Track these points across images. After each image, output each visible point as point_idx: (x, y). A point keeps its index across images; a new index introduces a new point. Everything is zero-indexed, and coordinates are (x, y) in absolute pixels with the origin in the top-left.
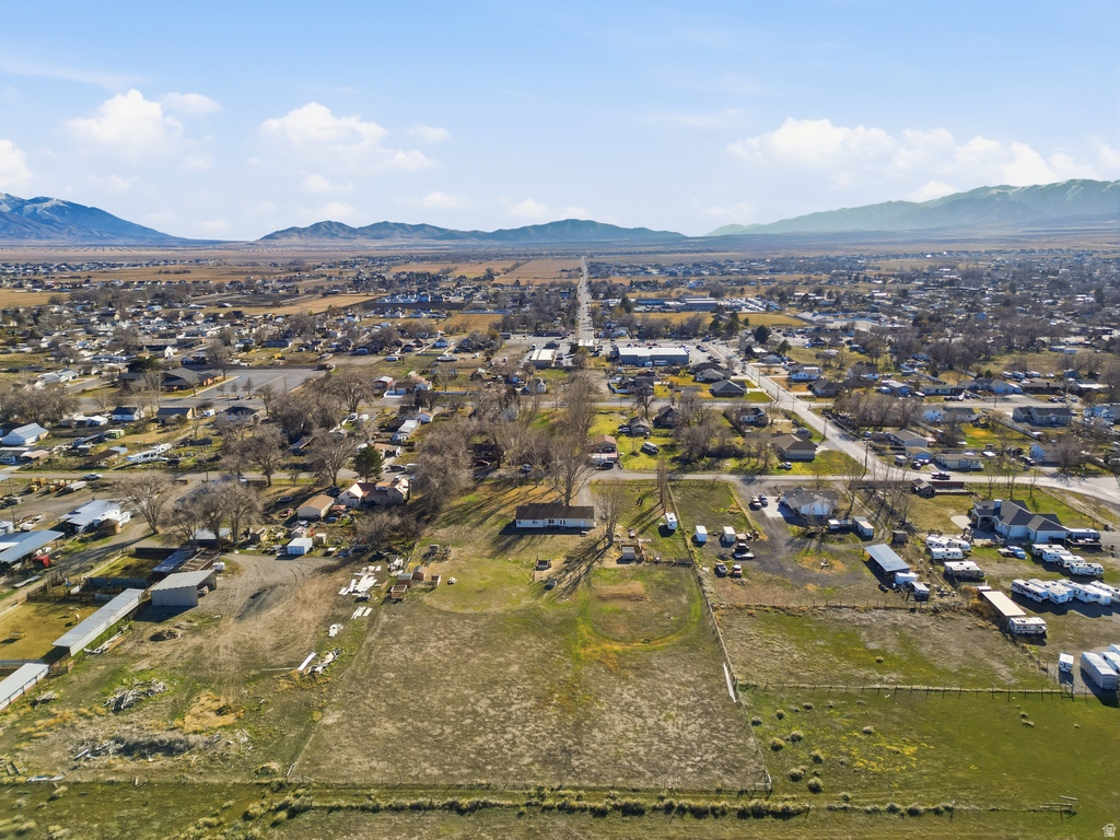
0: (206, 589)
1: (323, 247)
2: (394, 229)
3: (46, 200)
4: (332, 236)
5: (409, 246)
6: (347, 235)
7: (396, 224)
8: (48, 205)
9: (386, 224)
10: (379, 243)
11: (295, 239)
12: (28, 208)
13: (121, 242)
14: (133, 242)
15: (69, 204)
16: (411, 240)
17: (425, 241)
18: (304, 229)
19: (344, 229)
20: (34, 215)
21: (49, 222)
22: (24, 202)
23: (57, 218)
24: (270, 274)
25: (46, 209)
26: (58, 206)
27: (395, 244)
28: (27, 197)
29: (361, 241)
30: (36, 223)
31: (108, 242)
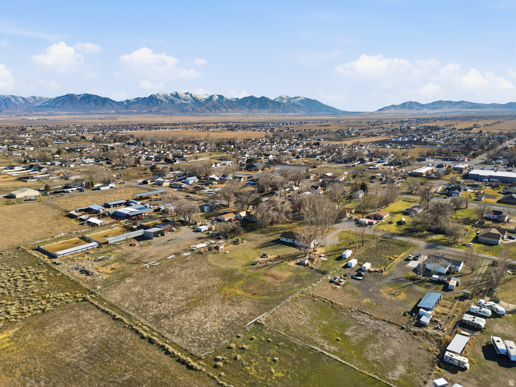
0: (160, 235)
1: (404, 114)
2: (445, 104)
3: (299, 97)
4: (411, 108)
5: (450, 112)
6: (419, 107)
7: (447, 102)
8: (299, 99)
9: (441, 102)
10: (434, 111)
11: (393, 111)
12: (292, 101)
13: (321, 113)
14: (325, 113)
15: (306, 98)
16: (453, 109)
17: (461, 110)
18: (398, 106)
19: (417, 105)
20: (294, 104)
21: (298, 106)
22: (291, 99)
23: (301, 105)
24: (355, 126)
25: (298, 101)
26: (302, 99)
27: (443, 111)
28: (293, 97)
29: (425, 111)
30: (293, 107)
31: (316, 114)
